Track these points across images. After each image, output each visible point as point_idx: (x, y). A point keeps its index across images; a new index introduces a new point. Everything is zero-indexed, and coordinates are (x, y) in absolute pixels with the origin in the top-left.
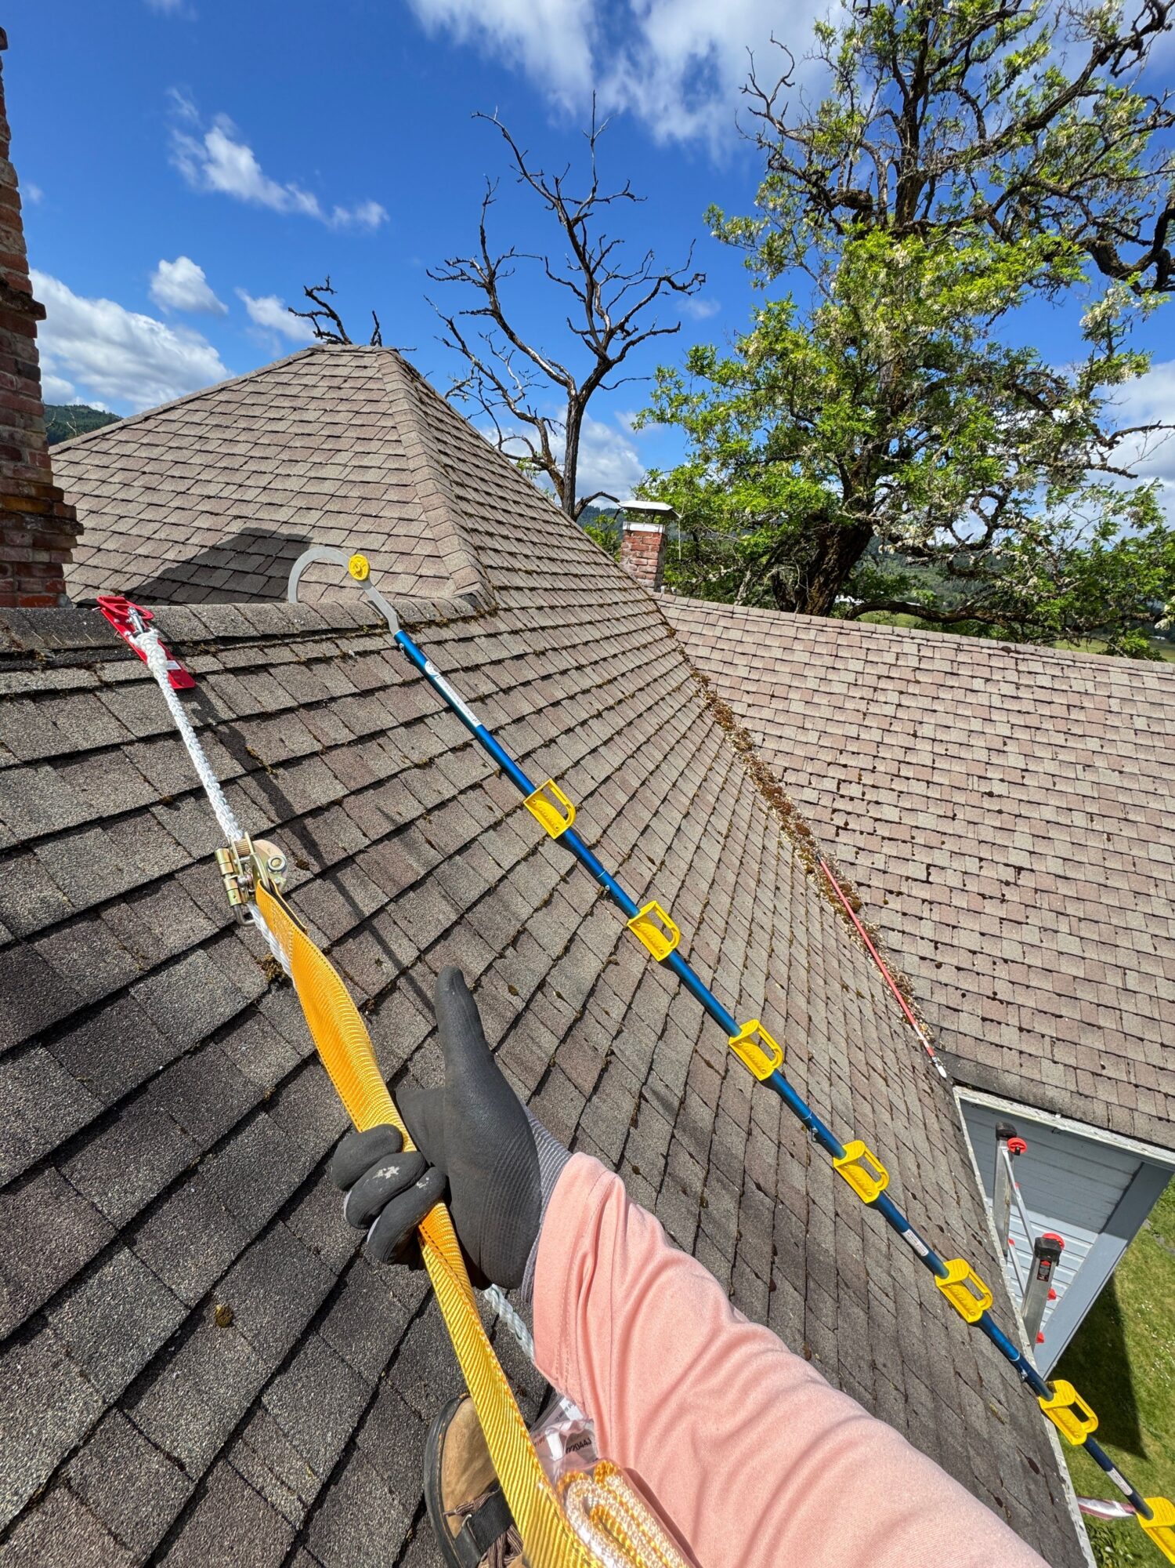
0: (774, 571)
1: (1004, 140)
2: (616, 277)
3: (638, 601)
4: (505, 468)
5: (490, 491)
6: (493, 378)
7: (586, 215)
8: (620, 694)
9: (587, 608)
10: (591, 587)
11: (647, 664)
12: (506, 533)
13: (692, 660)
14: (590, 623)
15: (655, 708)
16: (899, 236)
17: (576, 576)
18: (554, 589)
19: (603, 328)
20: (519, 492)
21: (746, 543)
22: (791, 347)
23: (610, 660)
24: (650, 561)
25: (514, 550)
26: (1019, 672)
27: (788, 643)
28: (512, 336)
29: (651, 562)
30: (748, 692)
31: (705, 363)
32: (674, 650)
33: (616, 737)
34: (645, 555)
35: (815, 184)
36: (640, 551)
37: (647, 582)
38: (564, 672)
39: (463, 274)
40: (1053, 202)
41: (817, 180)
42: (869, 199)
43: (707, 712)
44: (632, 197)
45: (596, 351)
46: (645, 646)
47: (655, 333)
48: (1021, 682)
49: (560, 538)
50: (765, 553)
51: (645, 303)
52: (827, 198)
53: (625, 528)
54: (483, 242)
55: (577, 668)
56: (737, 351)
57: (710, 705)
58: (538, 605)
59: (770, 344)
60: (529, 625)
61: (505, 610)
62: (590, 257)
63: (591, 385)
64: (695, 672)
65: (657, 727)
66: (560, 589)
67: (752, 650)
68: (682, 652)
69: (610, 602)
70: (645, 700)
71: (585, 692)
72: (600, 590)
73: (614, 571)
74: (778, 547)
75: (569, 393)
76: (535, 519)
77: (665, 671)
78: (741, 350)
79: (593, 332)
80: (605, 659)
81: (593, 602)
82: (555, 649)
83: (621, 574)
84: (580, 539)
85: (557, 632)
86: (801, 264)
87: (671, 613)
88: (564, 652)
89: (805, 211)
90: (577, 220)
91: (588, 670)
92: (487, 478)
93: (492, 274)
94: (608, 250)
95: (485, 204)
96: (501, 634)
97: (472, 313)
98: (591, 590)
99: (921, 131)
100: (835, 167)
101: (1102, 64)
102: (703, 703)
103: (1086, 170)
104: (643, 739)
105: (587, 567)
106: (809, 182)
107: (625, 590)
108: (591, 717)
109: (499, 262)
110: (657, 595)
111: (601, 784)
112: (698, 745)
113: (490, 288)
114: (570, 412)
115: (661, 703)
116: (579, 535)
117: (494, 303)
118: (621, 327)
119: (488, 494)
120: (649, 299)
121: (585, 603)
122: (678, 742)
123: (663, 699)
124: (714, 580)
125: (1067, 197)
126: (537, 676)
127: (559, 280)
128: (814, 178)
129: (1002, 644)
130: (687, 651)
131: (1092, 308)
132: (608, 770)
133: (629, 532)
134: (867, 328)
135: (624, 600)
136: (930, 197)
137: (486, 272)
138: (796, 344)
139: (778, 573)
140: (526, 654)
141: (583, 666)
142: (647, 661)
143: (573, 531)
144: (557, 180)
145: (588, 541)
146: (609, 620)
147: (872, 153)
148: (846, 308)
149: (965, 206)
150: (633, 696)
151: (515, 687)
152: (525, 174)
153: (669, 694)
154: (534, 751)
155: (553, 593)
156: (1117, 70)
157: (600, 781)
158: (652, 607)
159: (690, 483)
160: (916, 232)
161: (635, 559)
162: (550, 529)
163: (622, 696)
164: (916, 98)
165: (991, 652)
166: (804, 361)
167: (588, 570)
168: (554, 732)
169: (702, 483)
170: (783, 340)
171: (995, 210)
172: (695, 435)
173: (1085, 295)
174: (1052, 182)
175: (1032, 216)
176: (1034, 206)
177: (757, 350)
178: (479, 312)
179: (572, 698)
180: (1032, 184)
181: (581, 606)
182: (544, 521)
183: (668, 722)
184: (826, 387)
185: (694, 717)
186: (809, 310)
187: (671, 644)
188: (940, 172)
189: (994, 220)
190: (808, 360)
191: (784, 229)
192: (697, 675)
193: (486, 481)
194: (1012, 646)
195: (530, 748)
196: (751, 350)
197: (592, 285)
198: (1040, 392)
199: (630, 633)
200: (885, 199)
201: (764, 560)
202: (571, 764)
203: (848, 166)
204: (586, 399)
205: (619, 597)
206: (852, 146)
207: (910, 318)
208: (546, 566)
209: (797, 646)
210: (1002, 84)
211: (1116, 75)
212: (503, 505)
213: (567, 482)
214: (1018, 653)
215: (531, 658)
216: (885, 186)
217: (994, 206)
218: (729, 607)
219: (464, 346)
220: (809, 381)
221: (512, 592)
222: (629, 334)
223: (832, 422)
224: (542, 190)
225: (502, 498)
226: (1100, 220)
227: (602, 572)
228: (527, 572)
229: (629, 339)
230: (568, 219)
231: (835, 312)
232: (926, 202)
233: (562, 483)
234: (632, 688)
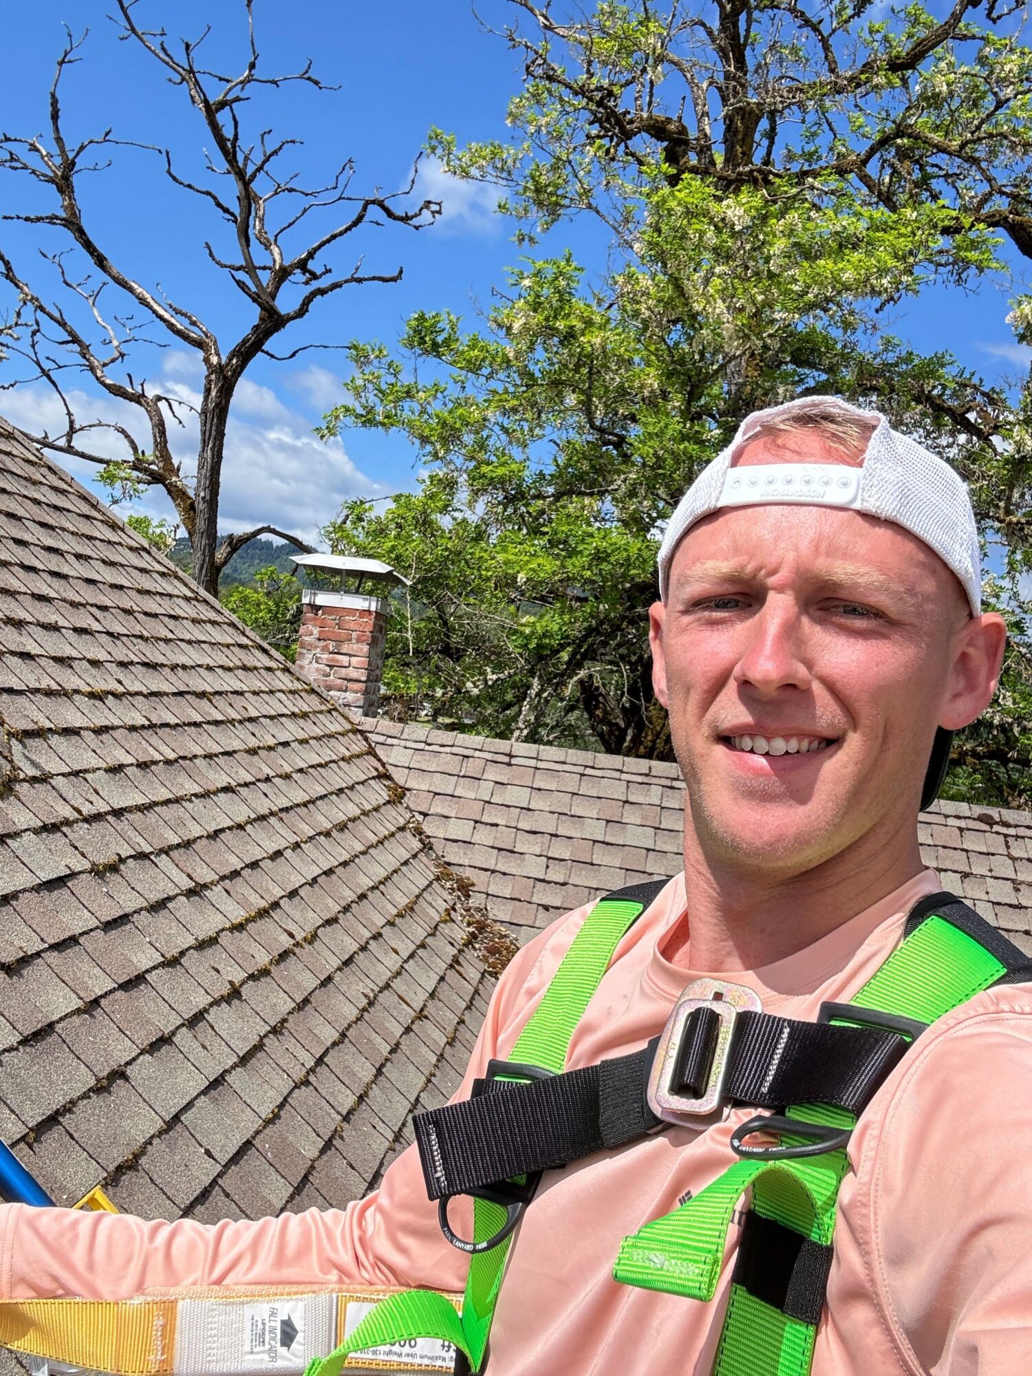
0: (582, 674)
1: (863, 77)
2: (291, 190)
3: (330, 736)
4: (63, 492)
5: (26, 537)
6: (62, 324)
7: (237, 99)
8: (284, 938)
9: (221, 760)
10: (234, 715)
11: (345, 864)
12: (53, 618)
13: (438, 846)
14: (227, 789)
15: (361, 958)
16: (729, 185)
17: (202, 695)
18: (152, 726)
19: (270, 264)
20: (90, 538)
21: (527, 631)
22: (579, 325)
23: (266, 864)
24: (354, 661)
25: (68, 651)
26: (1014, 859)
27: (613, 811)
28: (101, 261)
29: (356, 661)
30: (546, 908)
31: (440, 339)
32: (402, 829)
33: (271, 1042)
34: (345, 648)
35: (600, 103)
36: (334, 641)
37: (350, 697)
38: (159, 906)
39: (13, 158)
40: (941, 159)
41: (602, 98)
42: (683, 130)
43: (470, 954)
44: (316, 83)
45: (255, 298)
46: (342, 827)
47: (359, 280)
48: (1020, 877)
49: (171, 623)
50: (562, 647)
51: (341, 234)
52: (619, 122)
53: (305, 600)
54: (55, 117)
55: (190, 893)
56: (494, 326)
57: (473, 936)
58: (112, 762)
59: (547, 319)
60: (87, 809)
61: (33, 780)
62: (246, 158)
63: (247, 351)
64: (445, 871)
65: (364, 1002)
66: (167, 725)
67: (548, 824)
68: (419, 832)
69: (272, 742)
70: (343, 942)
71: (203, 945)
72: (251, 720)
73: (285, 681)
74: (585, 637)
75: (206, 360)
76: (121, 587)
77: (383, 874)
78: (500, 326)
79: (250, 268)
80: (254, 865)
81: (236, 745)
82: (142, 856)
83: (298, 686)
84: (214, 623)
85: (151, 817)
86: (590, 206)
87: (395, 756)
88: (163, 861)
89: (588, 136)
90: (222, 105)
91: (216, 894)
92: (20, 512)
93: (70, 166)
94: (275, 152)
95: (61, 63)
96: (16, 835)
97: (27, 219)
98: (232, 722)
99: (748, 52)
100: (628, 83)
101: (975, 6)
102: (460, 933)
103: (978, 128)
104: (330, 1035)
105: (227, 676)
106: (590, 99)
107: (305, 715)
108: (216, 1003)
109: (82, 148)
110: (368, 723)
111: (227, 1166)
112: (450, 1029)
113: (64, 184)
114: (208, 391)
115: (373, 945)
116: (212, 615)
117: (71, 207)
118: (302, 265)
119: (20, 542)
120: (348, 229)
121: (217, 749)
122: (408, 1030)
123: (377, 936)
124: (476, 691)
125: (959, 157)
126: (94, 923)
127: (189, 186)
128: (598, 96)
129: (978, 810)
130: (428, 828)
131: (1020, 303)
132: (247, 1125)
133: (315, 608)
134: (697, 307)
135: (301, 735)
136: (771, 135)
137: (58, 161)
138: (589, 323)
139: (591, 676)
140: (73, 875)
141: (205, 886)
142: (345, 857)
143: (202, 607)
144: (187, 46)
145: (232, 625)
146: (268, 779)
147: (682, 70)
148: (660, 277)
149: (823, 152)
150: (313, 938)
151: (38, 954)
152: (133, 30)
153: (391, 924)
154: (70, 1107)
155: (147, 734)
156: (994, 15)
157: (224, 1158)
158: (359, 745)
159: (425, 524)
160: (755, 181)
161: (325, 656)
162: (151, 605)
163: (287, 942)
164: (736, 13)
165: (962, 824)
166: (604, 348)
167: (230, 682)
168: (122, 1051)
169: (445, 522)
170: (568, 316)
171: (865, 162)
172: (429, 448)
173: (1007, 285)
174: (937, 137)
175: (917, 175)
176: (917, 162)
177: (526, 328)
178: (39, 219)
179: (172, 963)
180: (910, 136)
181: (209, 756)
182: (140, 591)
183: (387, 986)
184: (642, 387)
185: (442, 966)
186: (605, 273)
187: (395, 817)
188: (780, 107)
189: (866, 176)
190: (609, 346)
191: (559, 159)
192: (448, 877)
193: (19, 519)
194: (994, 812)
195: (58, 1101)
196: (517, 327)
197: (248, 199)
198: (968, 411)
199: (313, 802)
200: (708, 131)
201: (565, 656)
202: (160, 1124)
203: (648, 86)
204: (238, 372)
205: (291, 731)
206: (651, 61)
207: (760, 298)
208: (137, 681)
209: (631, 816)
210: (850, 12)
211: (994, 21)
212: (54, 563)
213: (201, 506)
214: (1006, 825)
215: (82, 885)
216: (707, 114)
217: (862, 156)
218: (502, 745)
219: (9, 269)
220: (614, 379)
221: (55, 740)
222: (315, 276)
223: (655, 443)
224: (162, 55)
225: (50, 549)
226: (1007, 190)
227: (258, 685)
228: (92, 695)
229: (315, 285)
230: (206, 102)
231: (645, 282)
232: (765, 142)
233: (192, 507)
234: (313, 920)
